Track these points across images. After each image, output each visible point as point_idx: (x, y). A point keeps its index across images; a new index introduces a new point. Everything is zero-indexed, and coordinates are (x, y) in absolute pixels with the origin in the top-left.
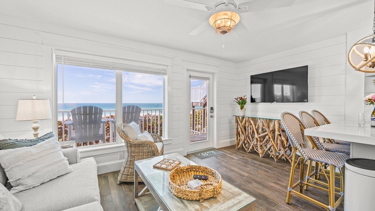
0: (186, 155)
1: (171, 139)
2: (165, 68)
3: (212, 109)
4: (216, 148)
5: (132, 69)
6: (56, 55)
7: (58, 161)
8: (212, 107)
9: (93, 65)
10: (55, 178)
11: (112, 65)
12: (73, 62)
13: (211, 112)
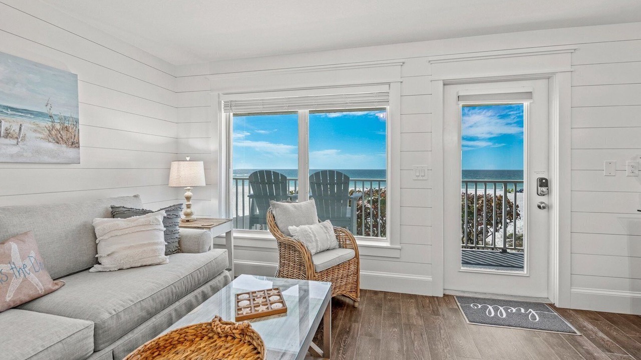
0: (442, 296)
1: (398, 246)
2: (385, 88)
3: (544, 183)
4: (557, 305)
5: (318, 105)
6: (225, 102)
7: (144, 244)
8: (541, 179)
9: (263, 108)
10: (137, 267)
11: (288, 103)
12: (241, 107)
13: (539, 192)
